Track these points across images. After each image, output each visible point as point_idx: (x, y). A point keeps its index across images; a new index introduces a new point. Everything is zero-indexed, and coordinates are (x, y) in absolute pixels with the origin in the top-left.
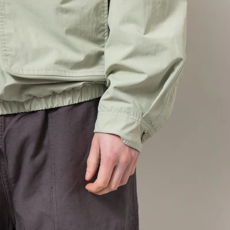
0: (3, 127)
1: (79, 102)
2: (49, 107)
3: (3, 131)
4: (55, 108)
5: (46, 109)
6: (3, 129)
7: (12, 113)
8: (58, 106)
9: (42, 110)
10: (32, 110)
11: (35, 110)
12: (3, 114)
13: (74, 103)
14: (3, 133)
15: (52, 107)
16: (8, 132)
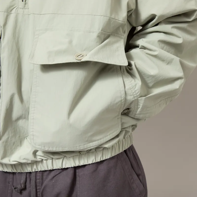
0: (41, 183)
1: (101, 160)
2: (77, 165)
3: (41, 185)
4: (82, 165)
5: (75, 166)
6: (40, 184)
7: (48, 170)
8: (84, 164)
9: (72, 167)
10: (63, 167)
11: (65, 168)
12: (41, 170)
13: (97, 161)
14: (41, 187)
15: (79, 165)
16: (45, 187)
